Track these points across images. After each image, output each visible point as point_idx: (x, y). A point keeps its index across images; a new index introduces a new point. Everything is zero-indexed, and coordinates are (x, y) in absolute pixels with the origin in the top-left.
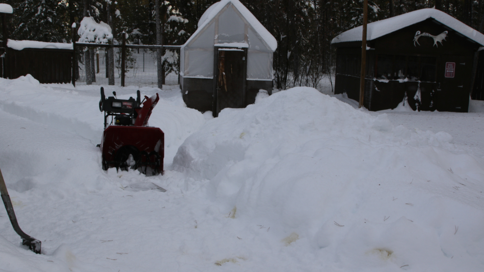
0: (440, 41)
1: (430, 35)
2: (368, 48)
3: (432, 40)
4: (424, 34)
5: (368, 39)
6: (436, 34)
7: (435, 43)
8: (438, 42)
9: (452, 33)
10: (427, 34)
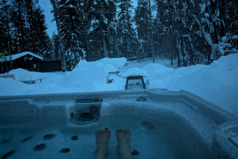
0: (31, 59)
1: (29, 58)
2: (12, 62)
3: (29, 59)
4: (27, 58)
5: (12, 60)
6: (30, 58)
7: (30, 60)
8: (31, 60)
9: (34, 57)
10: (28, 58)
